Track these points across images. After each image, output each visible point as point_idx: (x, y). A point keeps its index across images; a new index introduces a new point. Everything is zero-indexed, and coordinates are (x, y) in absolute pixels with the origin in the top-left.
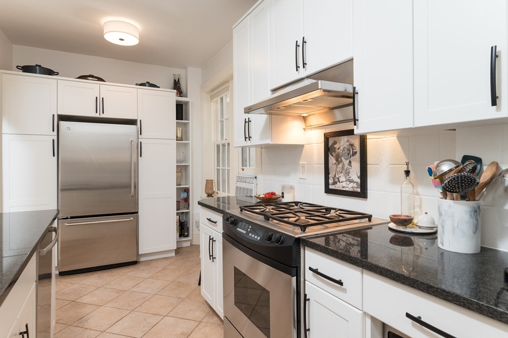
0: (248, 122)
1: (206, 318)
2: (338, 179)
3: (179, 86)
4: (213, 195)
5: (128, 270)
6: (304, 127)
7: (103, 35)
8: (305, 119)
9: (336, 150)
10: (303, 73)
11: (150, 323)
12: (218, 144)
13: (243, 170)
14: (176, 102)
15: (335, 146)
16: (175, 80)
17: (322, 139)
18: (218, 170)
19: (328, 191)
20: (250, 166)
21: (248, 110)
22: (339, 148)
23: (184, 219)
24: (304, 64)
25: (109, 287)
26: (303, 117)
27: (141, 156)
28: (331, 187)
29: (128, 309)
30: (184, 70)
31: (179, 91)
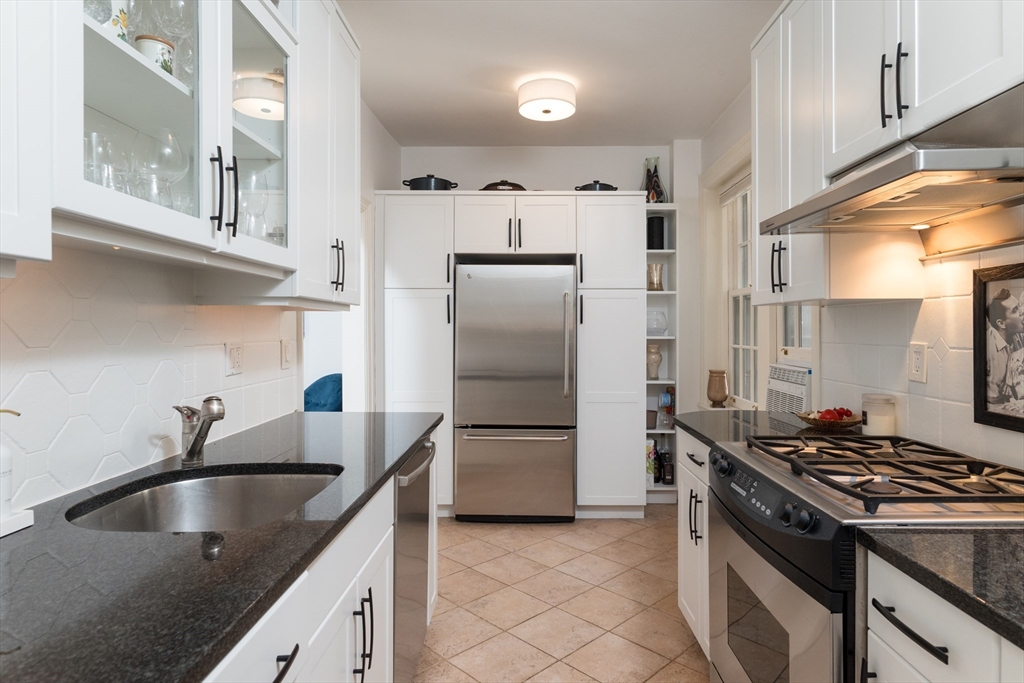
0: (778, 250)
1: (684, 655)
2: (1013, 388)
3: (656, 182)
4: (724, 404)
5: (558, 532)
6: (923, 256)
7: (515, 107)
8: (924, 236)
9: (1008, 314)
10: (898, 130)
11: (580, 637)
12: (735, 294)
13: (786, 353)
14: (648, 214)
15: (1005, 303)
16: (649, 171)
17: (968, 286)
18: (736, 351)
19: (983, 416)
20: (800, 345)
21: (768, 228)
22: (1016, 308)
23: (664, 449)
24: (901, 108)
25: (523, 555)
26: (919, 231)
27: (581, 322)
28: (993, 408)
29: (548, 601)
30: (668, 147)
31: (657, 192)
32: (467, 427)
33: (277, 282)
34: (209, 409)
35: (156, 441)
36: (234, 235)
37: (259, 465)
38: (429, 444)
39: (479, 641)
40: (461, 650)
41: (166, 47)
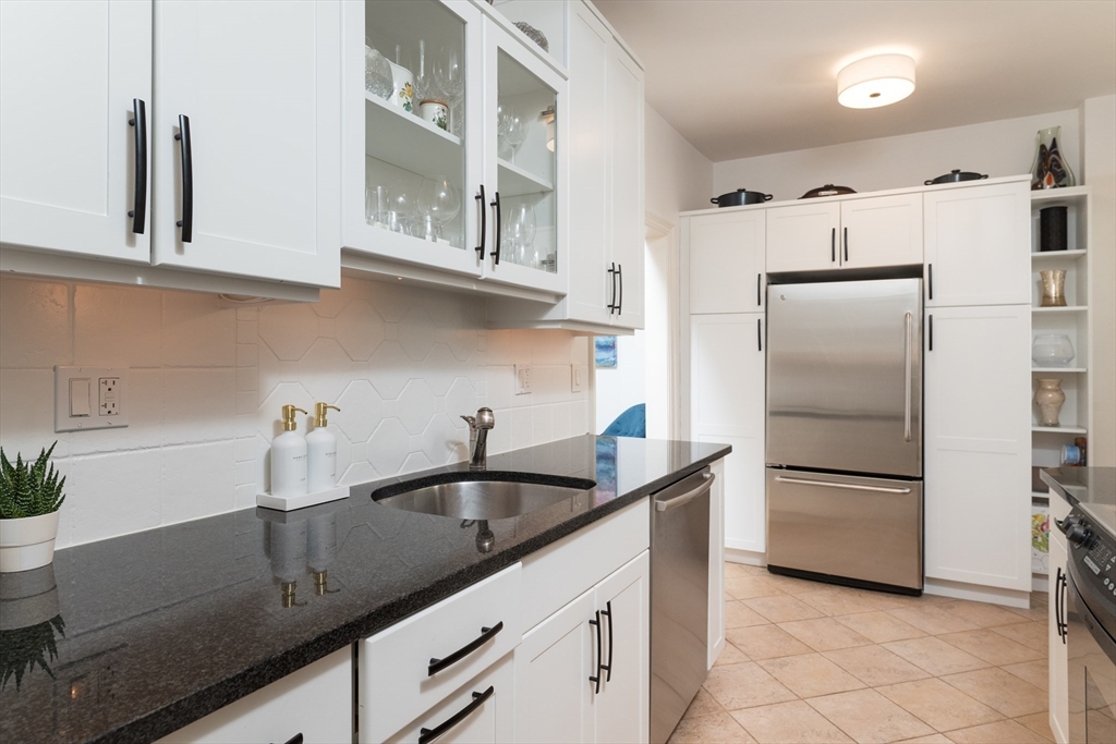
3: (1054, 160)
7: (834, 95)
11: (898, 729)
14: (1035, 205)
16: (1043, 147)
25: (843, 622)
27: (931, 349)
29: (864, 680)
30: (1076, 110)
31: (1055, 174)
32: (781, 467)
33: (551, 306)
34: (481, 419)
35: (452, 446)
36: (497, 263)
37: (528, 474)
38: (708, 476)
39: (768, 701)
40: (744, 706)
41: (441, 106)
